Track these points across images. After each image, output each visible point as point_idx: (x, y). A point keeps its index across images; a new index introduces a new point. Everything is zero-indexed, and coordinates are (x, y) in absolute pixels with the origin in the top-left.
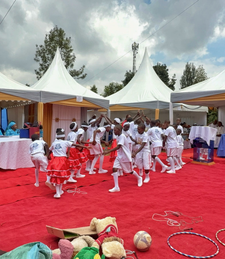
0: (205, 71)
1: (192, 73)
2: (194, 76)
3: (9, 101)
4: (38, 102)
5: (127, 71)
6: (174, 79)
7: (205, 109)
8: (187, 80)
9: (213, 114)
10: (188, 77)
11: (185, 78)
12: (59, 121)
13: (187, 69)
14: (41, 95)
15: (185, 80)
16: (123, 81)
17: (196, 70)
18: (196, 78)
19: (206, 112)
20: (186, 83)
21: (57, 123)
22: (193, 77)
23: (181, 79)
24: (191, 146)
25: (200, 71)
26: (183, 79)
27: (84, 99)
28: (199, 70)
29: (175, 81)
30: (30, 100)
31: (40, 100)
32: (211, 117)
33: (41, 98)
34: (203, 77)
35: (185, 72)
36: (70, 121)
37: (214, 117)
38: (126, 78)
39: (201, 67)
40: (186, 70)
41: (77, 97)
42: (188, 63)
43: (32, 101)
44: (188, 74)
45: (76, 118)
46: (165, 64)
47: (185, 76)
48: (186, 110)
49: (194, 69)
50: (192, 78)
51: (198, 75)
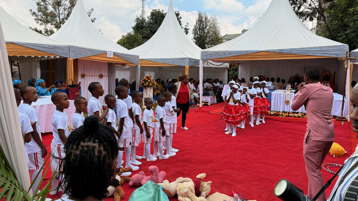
0: (217, 21)
1: (205, 23)
2: (207, 25)
3: (35, 56)
4: (67, 58)
5: (137, 16)
6: (187, 28)
7: (227, 65)
8: (199, 29)
9: (233, 69)
10: (200, 27)
11: (197, 27)
12: (86, 77)
13: (200, 17)
14: (70, 50)
15: (197, 30)
16: (133, 27)
17: (208, 19)
18: (208, 28)
19: (227, 68)
20: (199, 33)
21: (83, 79)
22: (206, 27)
23: (193, 29)
24: (216, 101)
25: (213, 21)
26: (195, 29)
27: (115, 54)
28: (211, 20)
29: (189, 31)
30: (58, 56)
31: (70, 55)
32: (231, 73)
33: (70, 53)
34: (215, 28)
35: (198, 21)
36: (97, 77)
37: (234, 73)
38: (137, 24)
39: (214, 17)
40: (199, 19)
41: (108, 53)
42: (200, 11)
43: (60, 56)
44: (201, 24)
45: (103, 74)
46: (178, 12)
47: (198, 26)
48: (211, 66)
49: (206, 19)
50: (204, 28)
51: (210, 25)
